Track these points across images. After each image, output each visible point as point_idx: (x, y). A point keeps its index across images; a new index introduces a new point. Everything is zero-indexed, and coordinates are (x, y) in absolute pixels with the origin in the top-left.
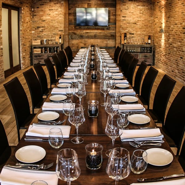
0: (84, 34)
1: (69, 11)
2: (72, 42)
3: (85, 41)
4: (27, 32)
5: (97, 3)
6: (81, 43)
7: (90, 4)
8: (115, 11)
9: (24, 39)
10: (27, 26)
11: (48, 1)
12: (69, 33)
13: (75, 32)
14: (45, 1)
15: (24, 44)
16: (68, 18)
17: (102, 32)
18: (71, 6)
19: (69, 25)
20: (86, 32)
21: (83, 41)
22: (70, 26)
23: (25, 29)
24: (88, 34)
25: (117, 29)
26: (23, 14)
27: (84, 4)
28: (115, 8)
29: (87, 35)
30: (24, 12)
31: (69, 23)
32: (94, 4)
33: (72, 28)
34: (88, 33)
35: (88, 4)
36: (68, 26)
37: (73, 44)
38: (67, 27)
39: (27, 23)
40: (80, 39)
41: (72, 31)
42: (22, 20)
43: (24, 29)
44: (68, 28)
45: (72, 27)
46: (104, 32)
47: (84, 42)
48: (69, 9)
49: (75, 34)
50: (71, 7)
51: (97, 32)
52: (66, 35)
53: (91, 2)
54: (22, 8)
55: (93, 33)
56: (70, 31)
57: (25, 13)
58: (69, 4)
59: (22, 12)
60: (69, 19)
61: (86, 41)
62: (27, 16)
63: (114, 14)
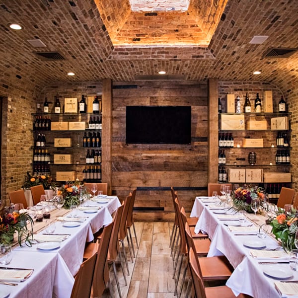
0: (142, 159)
1: (113, 112)
2: (119, 176)
3: (144, 174)
4: (24, 153)
5: (170, 97)
6: (138, 178)
7: (155, 97)
8: (206, 113)
9: (13, 167)
10: (22, 139)
11: (71, 90)
12: (112, 157)
13: (125, 156)
14: (65, 90)
15: (12, 178)
16: (110, 127)
17: (180, 157)
18: (116, 102)
19: (112, 141)
20: (147, 157)
21: (141, 174)
22: (114, 143)
23: (17, 145)
24: (152, 160)
25: (210, 150)
26: (11, 111)
27: (143, 99)
28: (206, 107)
29: (149, 163)
30: (15, 109)
31: (112, 137)
32: (164, 99)
33: (120, 147)
34: (150, 158)
35: (152, 98)
36: (109, 143)
37: (120, 181)
38: (108, 146)
39: (23, 132)
40: (135, 170)
41: (120, 154)
42: (8, 125)
43: (13, 145)
44: (109, 148)
45: (119, 145)
46: (184, 157)
47: (143, 177)
48: (113, 109)
49: (125, 160)
50: (116, 104)
51: (169, 156)
52: (107, 161)
53: (157, 95)
54: (10, 99)
55: (162, 158)
56: (115, 153)
57: (18, 110)
58: (112, 98)
59: (9, 107)
60: (112, 128)
61: (148, 175)
62: (24, 119)
63: (205, 118)
